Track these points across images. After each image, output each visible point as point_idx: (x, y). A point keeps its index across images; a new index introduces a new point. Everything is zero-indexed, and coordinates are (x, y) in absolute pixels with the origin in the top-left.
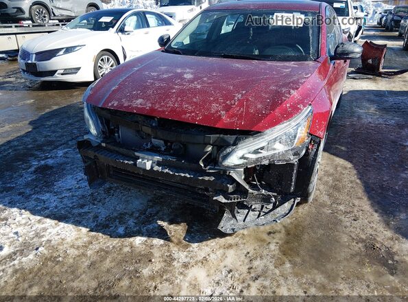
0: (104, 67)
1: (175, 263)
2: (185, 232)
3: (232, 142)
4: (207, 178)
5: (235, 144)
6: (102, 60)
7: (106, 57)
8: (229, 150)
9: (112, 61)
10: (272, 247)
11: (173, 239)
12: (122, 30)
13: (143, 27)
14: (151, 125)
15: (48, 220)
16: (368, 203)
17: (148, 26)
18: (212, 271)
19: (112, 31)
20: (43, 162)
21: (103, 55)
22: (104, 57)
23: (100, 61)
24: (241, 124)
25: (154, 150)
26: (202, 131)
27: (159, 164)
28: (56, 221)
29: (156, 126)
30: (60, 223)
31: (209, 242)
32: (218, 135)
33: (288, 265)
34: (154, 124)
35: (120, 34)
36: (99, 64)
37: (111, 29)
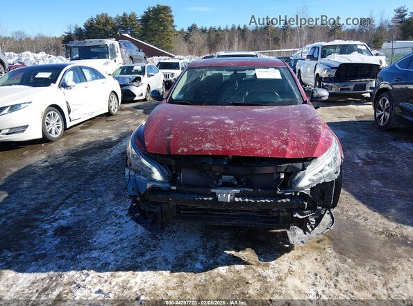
0: (51, 122)
1: (269, 280)
2: (255, 254)
3: (301, 168)
4: (284, 200)
5: (304, 169)
6: (49, 116)
7: (52, 112)
8: (299, 175)
9: (58, 116)
10: (328, 250)
11: (250, 262)
12: (64, 85)
13: (81, 82)
14: (222, 164)
15: (121, 273)
16: (365, 206)
17: (86, 81)
18: (303, 278)
19: (54, 86)
20: (56, 224)
21: (49, 111)
22: (50, 113)
23: (47, 117)
24: (302, 154)
25: (227, 185)
26: (271, 163)
27: (237, 195)
28: (132, 272)
29: (226, 164)
30: (136, 273)
31: (282, 258)
32: (287, 164)
33: (350, 260)
34: (225, 163)
35: (63, 89)
36: (46, 121)
37: (52, 84)
